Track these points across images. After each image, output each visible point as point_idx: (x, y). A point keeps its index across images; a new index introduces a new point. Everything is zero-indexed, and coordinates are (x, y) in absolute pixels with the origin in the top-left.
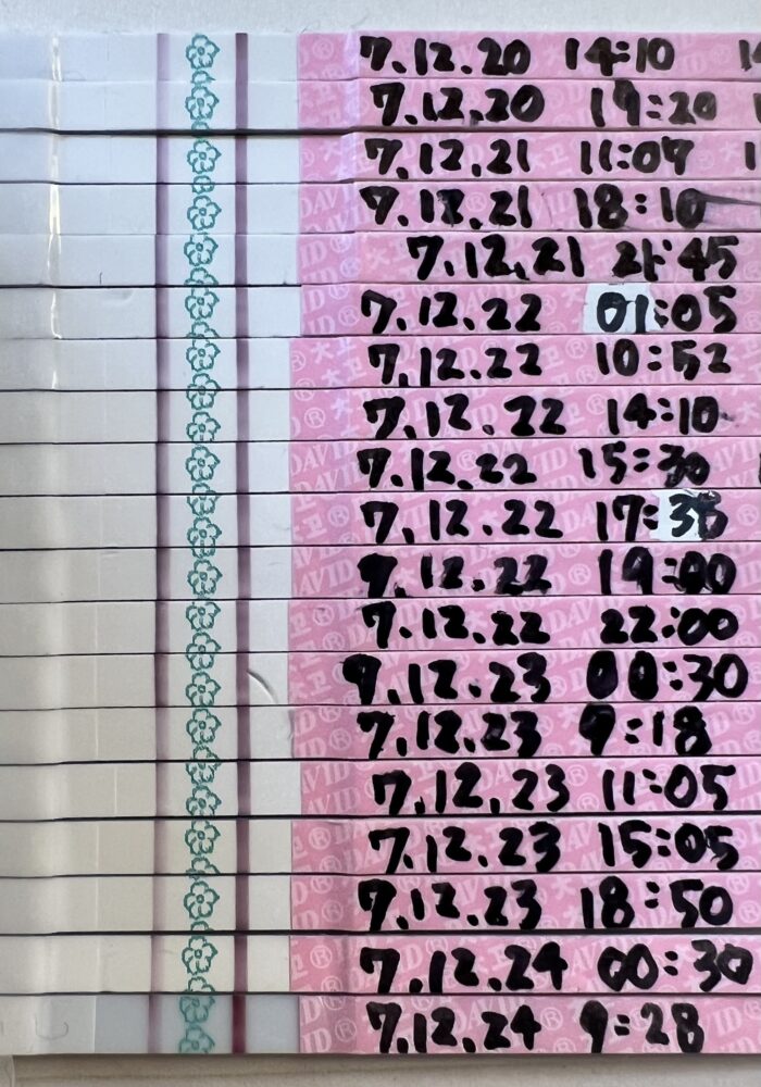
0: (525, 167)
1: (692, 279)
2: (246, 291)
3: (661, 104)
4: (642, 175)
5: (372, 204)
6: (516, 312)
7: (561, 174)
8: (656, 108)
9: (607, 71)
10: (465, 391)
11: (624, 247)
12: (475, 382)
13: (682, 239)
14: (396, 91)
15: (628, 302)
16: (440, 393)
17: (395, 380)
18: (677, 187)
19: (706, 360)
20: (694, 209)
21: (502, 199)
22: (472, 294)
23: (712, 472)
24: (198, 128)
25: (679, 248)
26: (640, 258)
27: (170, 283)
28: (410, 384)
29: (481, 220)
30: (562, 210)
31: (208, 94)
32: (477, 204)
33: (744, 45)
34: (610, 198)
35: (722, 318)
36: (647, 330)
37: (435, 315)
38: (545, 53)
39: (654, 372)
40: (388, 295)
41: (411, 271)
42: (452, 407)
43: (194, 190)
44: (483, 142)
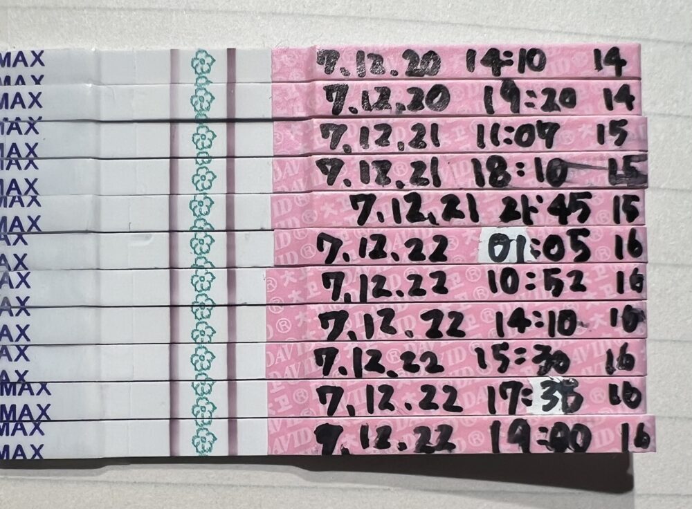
0: (436, 142)
1: (558, 224)
2: (235, 234)
3: (535, 97)
4: (521, 149)
5: (325, 171)
6: (429, 248)
7: (462, 148)
8: (532, 100)
9: (497, 73)
10: (392, 306)
11: (507, 200)
12: (399, 299)
13: (550, 195)
14: (343, 90)
15: (512, 240)
16: (374, 307)
17: (342, 298)
18: (546, 157)
20: (559, 172)
22: (397, 234)
23: (572, 365)
24: (200, 117)
25: (548, 201)
26: (519, 208)
27: (180, 229)
28: (352, 301)
29: (404, 182)
30: (463, 173)
31: (207, 93)
32: (401, 170)
33: (597, 52)
34: (497, 165)
35: (580, 252)
36: (525, 260)
37: (371, 250)
38: (451, 60)
39: (530, 291)
40: (336, 236)
41: (353, 219)
42: (382, 318)
43: (197, 163)
44: (405, 125)
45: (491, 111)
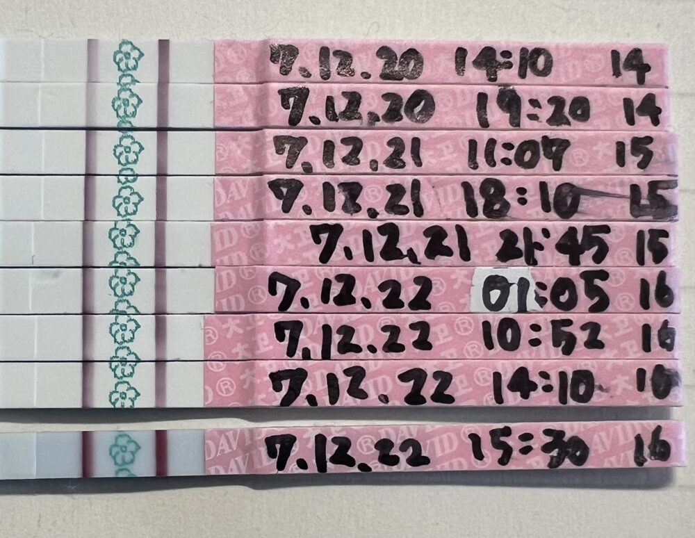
0: (418, 161)
1: (568, 264)
2: (165, 272)
3: (540, 107)
4: (522, 171)
5: (279, 195)
6: (409, 292)
7: (449, 169)
8: (536, 111)
9: (492, 79)
10: (362, 364)
11: (506, 234)
12: (371, 355)
13: (558, 226)
14: (303, 95)
15: (512, 284)
16: (340, 365)
17: (299, 353)
18: (554, 181)
19: (582, 337)
20: (569, 201)
21: (396, 190)
22: (370, 274)
23: (592, 454)
24: (124, 126)
25: (556, 236)
26: (521, 245)
27: (95, 265)
28: (312, 357)
29: (378, 210)
30: (451, 200)
31: (133, 95)
32: (374, 195)
33: (615, 54)
34: (493, 191)
35: (596, 299)
36: (528, 310)
37: (336, 295)
38: (436, 60)
39: (534, 348)
40: (293, 276)
41: (314, 256)
42: (350, 378)
43: (119, 181)
44: (379, 139)
45: (484, 124)
